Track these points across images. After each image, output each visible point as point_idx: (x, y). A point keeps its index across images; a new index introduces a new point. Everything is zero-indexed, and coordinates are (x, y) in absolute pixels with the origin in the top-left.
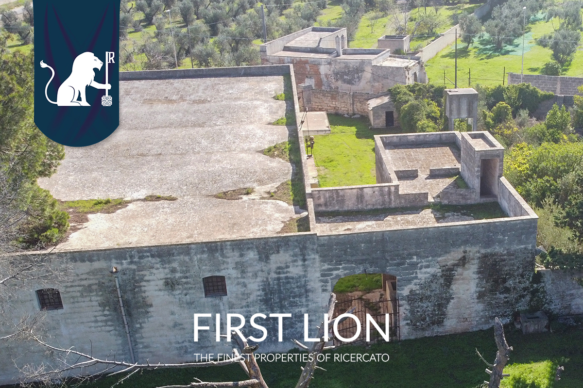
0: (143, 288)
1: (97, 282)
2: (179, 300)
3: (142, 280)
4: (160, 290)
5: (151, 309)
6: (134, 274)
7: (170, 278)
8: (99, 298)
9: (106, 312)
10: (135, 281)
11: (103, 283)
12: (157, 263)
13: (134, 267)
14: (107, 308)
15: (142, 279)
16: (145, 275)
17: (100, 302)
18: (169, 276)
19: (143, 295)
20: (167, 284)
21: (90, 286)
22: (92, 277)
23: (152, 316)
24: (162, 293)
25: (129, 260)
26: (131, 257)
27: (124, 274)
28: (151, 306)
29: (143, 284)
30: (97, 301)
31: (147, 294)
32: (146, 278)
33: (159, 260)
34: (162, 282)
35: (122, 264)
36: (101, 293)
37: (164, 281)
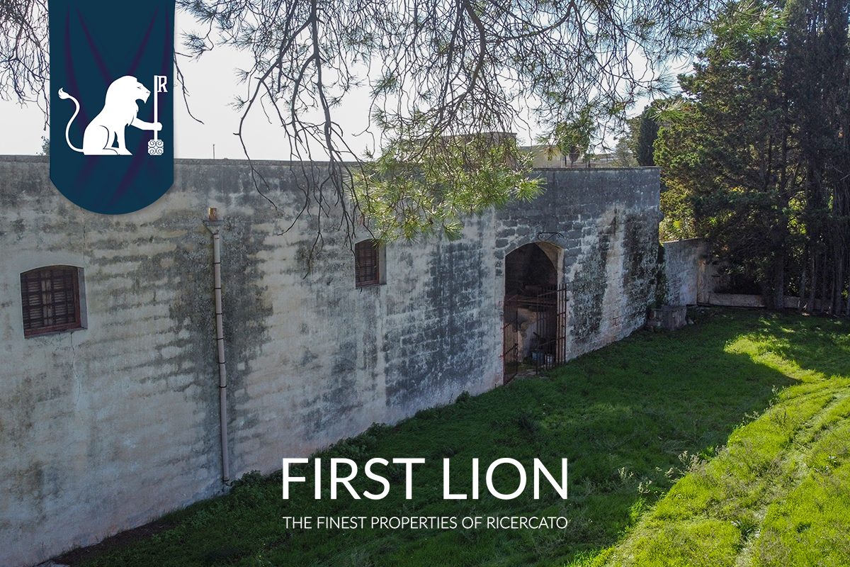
0: (261, 267)
1: (173, 247)
2: (318, 296)
3: (260, 245)
4: (289, 271)
5: (269, 321)
6: (248, 229)
7: (307, 241)
8: (172, 294)
9: (184, 334)
10: (248, 247)
11: (186, 252)
12: (289, 205)
13: (248, 211)
14: (187, 322)
15: (260, 243)
16: (267, 234)
17: (172, 304)
18: (306, 237)
19: (260, 283)
20: (301, 256)
21: (157, 259)
22: (163, 235)
23: (269, 340)
24: (290, 279)
25: (242, 194)
26: (247, 185)
27: (230, 229)
28: (269, 311)
29: (262, 254)
30: (168, 302)
31: (266, 281)
32: (268, 241)
33: (293, 196)
34: (292, 252)
35: (227, 201)
36: (177, 280)
37: (297, 248)
